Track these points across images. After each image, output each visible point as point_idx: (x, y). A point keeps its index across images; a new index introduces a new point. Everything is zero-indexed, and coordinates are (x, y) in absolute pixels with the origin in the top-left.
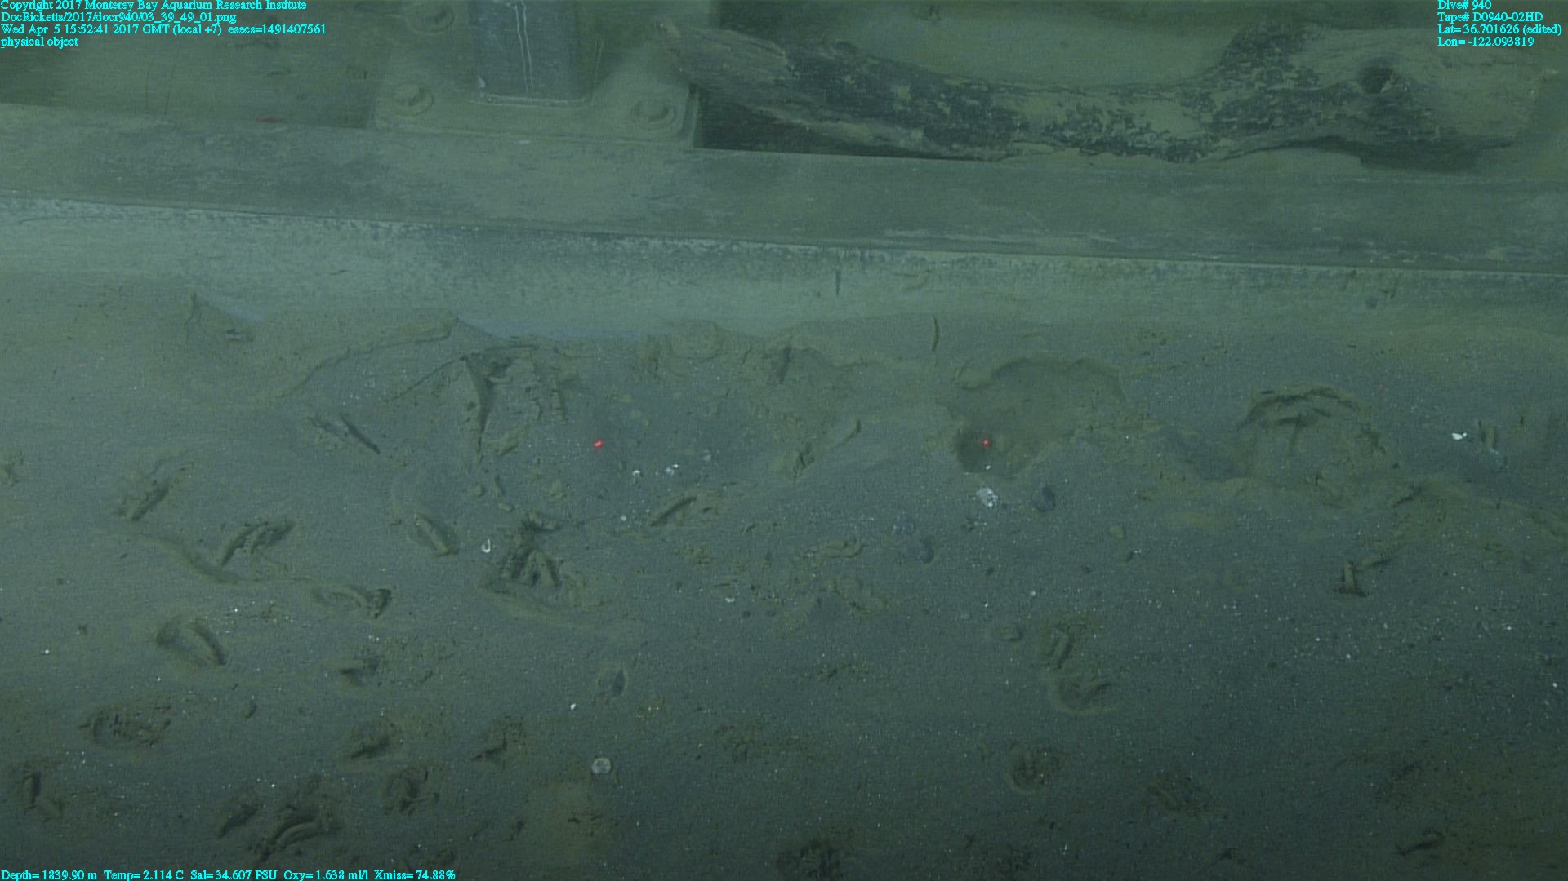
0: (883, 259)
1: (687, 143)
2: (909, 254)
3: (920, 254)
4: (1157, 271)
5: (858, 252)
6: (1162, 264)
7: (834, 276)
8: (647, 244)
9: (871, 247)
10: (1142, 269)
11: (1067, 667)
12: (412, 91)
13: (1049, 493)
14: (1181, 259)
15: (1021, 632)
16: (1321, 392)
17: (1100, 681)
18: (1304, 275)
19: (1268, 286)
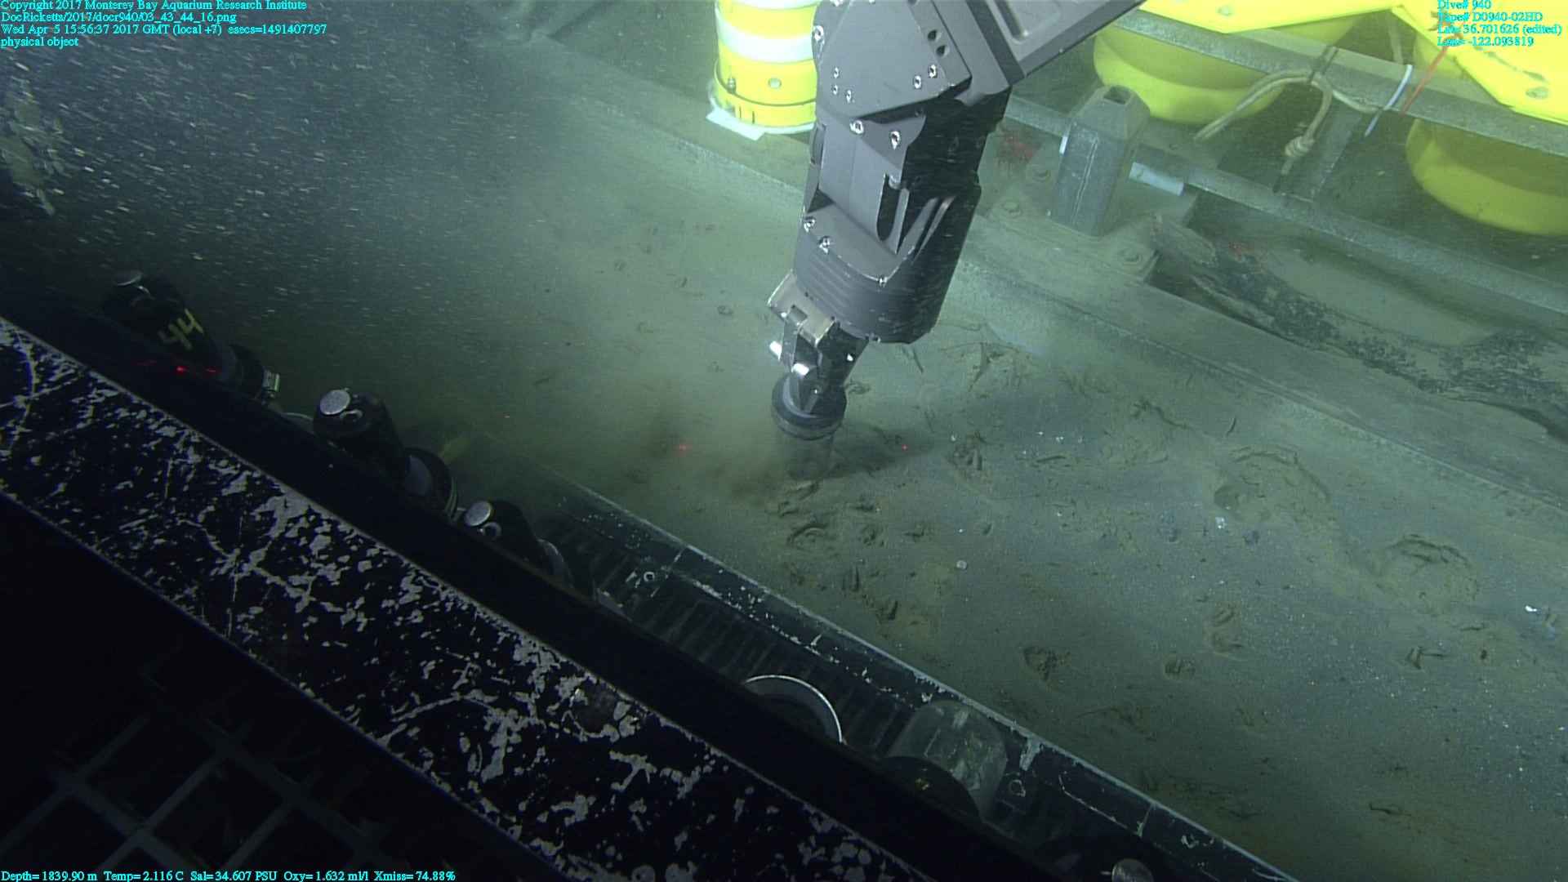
1: (1141, 279)
4: (1379, 443)
6: (1383, 441)
8: (1095, 321)
10: (1370, 439)
11: (1222, 627)
12: (1013, 206)
13: (1256, 535)
14: (1397, 443)
15: (1206, 599)
16: (1451, 550)
17: (1237, 643)
18: (1473, 481)
19: (1446, 478)
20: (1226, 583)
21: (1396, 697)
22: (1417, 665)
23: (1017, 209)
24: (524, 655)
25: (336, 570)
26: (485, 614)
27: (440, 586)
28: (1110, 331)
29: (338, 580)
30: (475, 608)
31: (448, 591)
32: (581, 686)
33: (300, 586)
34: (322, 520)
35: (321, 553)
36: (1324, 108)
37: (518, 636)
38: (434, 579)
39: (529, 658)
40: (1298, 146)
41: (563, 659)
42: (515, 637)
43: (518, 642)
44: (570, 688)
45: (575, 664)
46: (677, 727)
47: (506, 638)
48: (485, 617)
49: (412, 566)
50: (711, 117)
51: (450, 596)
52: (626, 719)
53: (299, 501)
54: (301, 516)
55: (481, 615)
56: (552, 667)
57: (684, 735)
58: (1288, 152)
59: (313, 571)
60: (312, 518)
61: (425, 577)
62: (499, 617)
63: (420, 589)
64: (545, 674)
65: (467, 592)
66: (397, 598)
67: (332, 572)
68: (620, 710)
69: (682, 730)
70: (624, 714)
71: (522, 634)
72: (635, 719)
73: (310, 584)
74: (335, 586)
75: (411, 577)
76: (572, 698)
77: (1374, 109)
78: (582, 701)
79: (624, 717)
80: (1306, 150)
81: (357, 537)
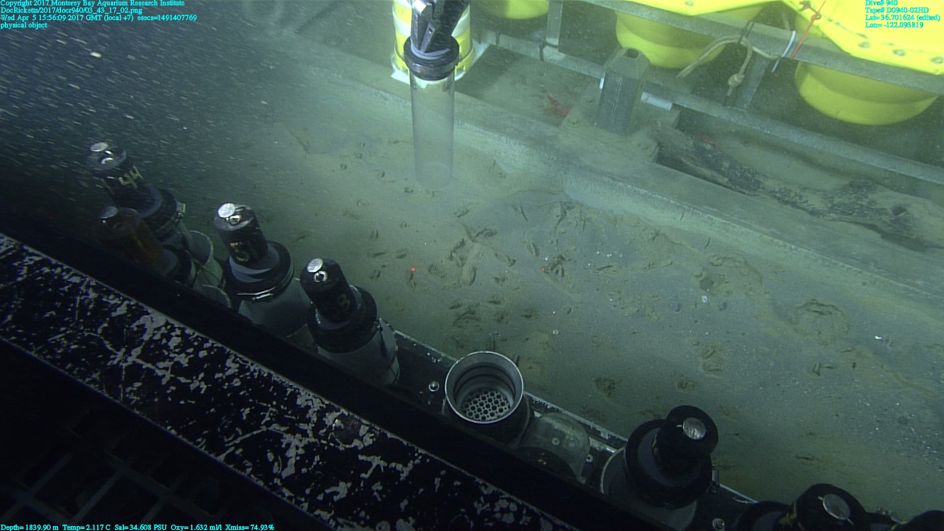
0: (699, 214)
1: (651, 160)
2: (708, 215)
3: (712, 217)
4: (790, 248)
5: (692, 209)
6: (793, 247)
7: (681, 214)
8: (626, 186)
9: (697, 209)
10: (785, 246)
11: (709, 359)
12: (574, 120)
13: (725, 305)
14: (801, 247)
15: (698, 344)
16: (833, 306)
17: (718, 368)
18: (843, 267)
19: (828, 266)
20: (710, 333)
21: (808, 393)
22: (818, 374)
23: (577, 122)
24: (303, 401)
25: (186, 357)
26: (278, 378)
27: (250, 363)
28: (635, 191)
29: (187, 363)
30: (272, 375)
31: (255, 365)
32: (339, 418)
33: (164, 368)
34: (176, 328)
35: (176, 347)
36: (749, 57)
37: (299, 390)
38: (246, 359)
39: (306, 403)
40: (735, 79)
41: (327, 402)
42: (297, 391)
43: (299, 393)
44: (332, 420)
45: (334, 405)
46: (398, 438)
47: (291, 392)
48: (279, 380)
49: (232, 352)
50: (394, 76)
51: (256, 368)
52: (367, 435)
53: (159, 317)
54: (161, 327)
55: (276, 379)
56: (320, 407)
57: (402, 442)
58: (730, 83)
59: (171, 359)
60: (169, 327)
61: (240, 358)
62: (287, 379)
63: (238, 365)
64: (318, 412)
65: (267, 366)
66: (224, 372)
67: (183, 359)
68: (363, 430)
69: (401, 440)
70: (365, 433)
71: (301, 389)
72: (372, 435)
73: (170, 366)
74: (186, 367)
75: (231, 360)
76: (334, 425)
77: (776, 57)
78: (340, 426)
79: (365, 435)
80: (740, 81)
81: (198, 337)
